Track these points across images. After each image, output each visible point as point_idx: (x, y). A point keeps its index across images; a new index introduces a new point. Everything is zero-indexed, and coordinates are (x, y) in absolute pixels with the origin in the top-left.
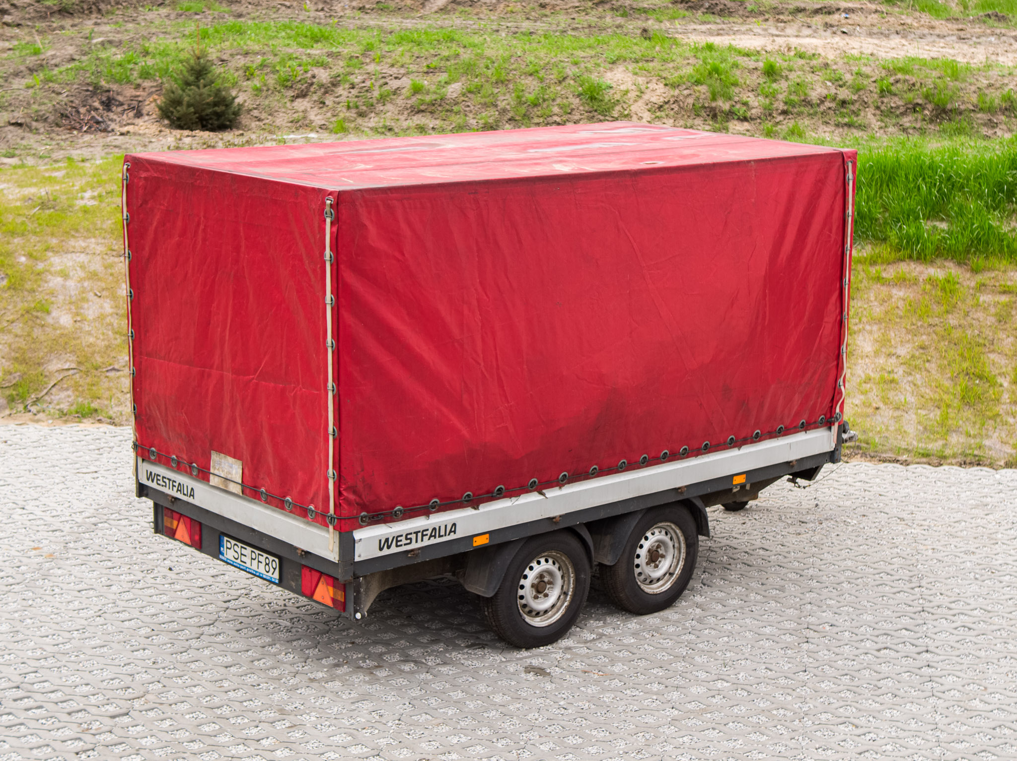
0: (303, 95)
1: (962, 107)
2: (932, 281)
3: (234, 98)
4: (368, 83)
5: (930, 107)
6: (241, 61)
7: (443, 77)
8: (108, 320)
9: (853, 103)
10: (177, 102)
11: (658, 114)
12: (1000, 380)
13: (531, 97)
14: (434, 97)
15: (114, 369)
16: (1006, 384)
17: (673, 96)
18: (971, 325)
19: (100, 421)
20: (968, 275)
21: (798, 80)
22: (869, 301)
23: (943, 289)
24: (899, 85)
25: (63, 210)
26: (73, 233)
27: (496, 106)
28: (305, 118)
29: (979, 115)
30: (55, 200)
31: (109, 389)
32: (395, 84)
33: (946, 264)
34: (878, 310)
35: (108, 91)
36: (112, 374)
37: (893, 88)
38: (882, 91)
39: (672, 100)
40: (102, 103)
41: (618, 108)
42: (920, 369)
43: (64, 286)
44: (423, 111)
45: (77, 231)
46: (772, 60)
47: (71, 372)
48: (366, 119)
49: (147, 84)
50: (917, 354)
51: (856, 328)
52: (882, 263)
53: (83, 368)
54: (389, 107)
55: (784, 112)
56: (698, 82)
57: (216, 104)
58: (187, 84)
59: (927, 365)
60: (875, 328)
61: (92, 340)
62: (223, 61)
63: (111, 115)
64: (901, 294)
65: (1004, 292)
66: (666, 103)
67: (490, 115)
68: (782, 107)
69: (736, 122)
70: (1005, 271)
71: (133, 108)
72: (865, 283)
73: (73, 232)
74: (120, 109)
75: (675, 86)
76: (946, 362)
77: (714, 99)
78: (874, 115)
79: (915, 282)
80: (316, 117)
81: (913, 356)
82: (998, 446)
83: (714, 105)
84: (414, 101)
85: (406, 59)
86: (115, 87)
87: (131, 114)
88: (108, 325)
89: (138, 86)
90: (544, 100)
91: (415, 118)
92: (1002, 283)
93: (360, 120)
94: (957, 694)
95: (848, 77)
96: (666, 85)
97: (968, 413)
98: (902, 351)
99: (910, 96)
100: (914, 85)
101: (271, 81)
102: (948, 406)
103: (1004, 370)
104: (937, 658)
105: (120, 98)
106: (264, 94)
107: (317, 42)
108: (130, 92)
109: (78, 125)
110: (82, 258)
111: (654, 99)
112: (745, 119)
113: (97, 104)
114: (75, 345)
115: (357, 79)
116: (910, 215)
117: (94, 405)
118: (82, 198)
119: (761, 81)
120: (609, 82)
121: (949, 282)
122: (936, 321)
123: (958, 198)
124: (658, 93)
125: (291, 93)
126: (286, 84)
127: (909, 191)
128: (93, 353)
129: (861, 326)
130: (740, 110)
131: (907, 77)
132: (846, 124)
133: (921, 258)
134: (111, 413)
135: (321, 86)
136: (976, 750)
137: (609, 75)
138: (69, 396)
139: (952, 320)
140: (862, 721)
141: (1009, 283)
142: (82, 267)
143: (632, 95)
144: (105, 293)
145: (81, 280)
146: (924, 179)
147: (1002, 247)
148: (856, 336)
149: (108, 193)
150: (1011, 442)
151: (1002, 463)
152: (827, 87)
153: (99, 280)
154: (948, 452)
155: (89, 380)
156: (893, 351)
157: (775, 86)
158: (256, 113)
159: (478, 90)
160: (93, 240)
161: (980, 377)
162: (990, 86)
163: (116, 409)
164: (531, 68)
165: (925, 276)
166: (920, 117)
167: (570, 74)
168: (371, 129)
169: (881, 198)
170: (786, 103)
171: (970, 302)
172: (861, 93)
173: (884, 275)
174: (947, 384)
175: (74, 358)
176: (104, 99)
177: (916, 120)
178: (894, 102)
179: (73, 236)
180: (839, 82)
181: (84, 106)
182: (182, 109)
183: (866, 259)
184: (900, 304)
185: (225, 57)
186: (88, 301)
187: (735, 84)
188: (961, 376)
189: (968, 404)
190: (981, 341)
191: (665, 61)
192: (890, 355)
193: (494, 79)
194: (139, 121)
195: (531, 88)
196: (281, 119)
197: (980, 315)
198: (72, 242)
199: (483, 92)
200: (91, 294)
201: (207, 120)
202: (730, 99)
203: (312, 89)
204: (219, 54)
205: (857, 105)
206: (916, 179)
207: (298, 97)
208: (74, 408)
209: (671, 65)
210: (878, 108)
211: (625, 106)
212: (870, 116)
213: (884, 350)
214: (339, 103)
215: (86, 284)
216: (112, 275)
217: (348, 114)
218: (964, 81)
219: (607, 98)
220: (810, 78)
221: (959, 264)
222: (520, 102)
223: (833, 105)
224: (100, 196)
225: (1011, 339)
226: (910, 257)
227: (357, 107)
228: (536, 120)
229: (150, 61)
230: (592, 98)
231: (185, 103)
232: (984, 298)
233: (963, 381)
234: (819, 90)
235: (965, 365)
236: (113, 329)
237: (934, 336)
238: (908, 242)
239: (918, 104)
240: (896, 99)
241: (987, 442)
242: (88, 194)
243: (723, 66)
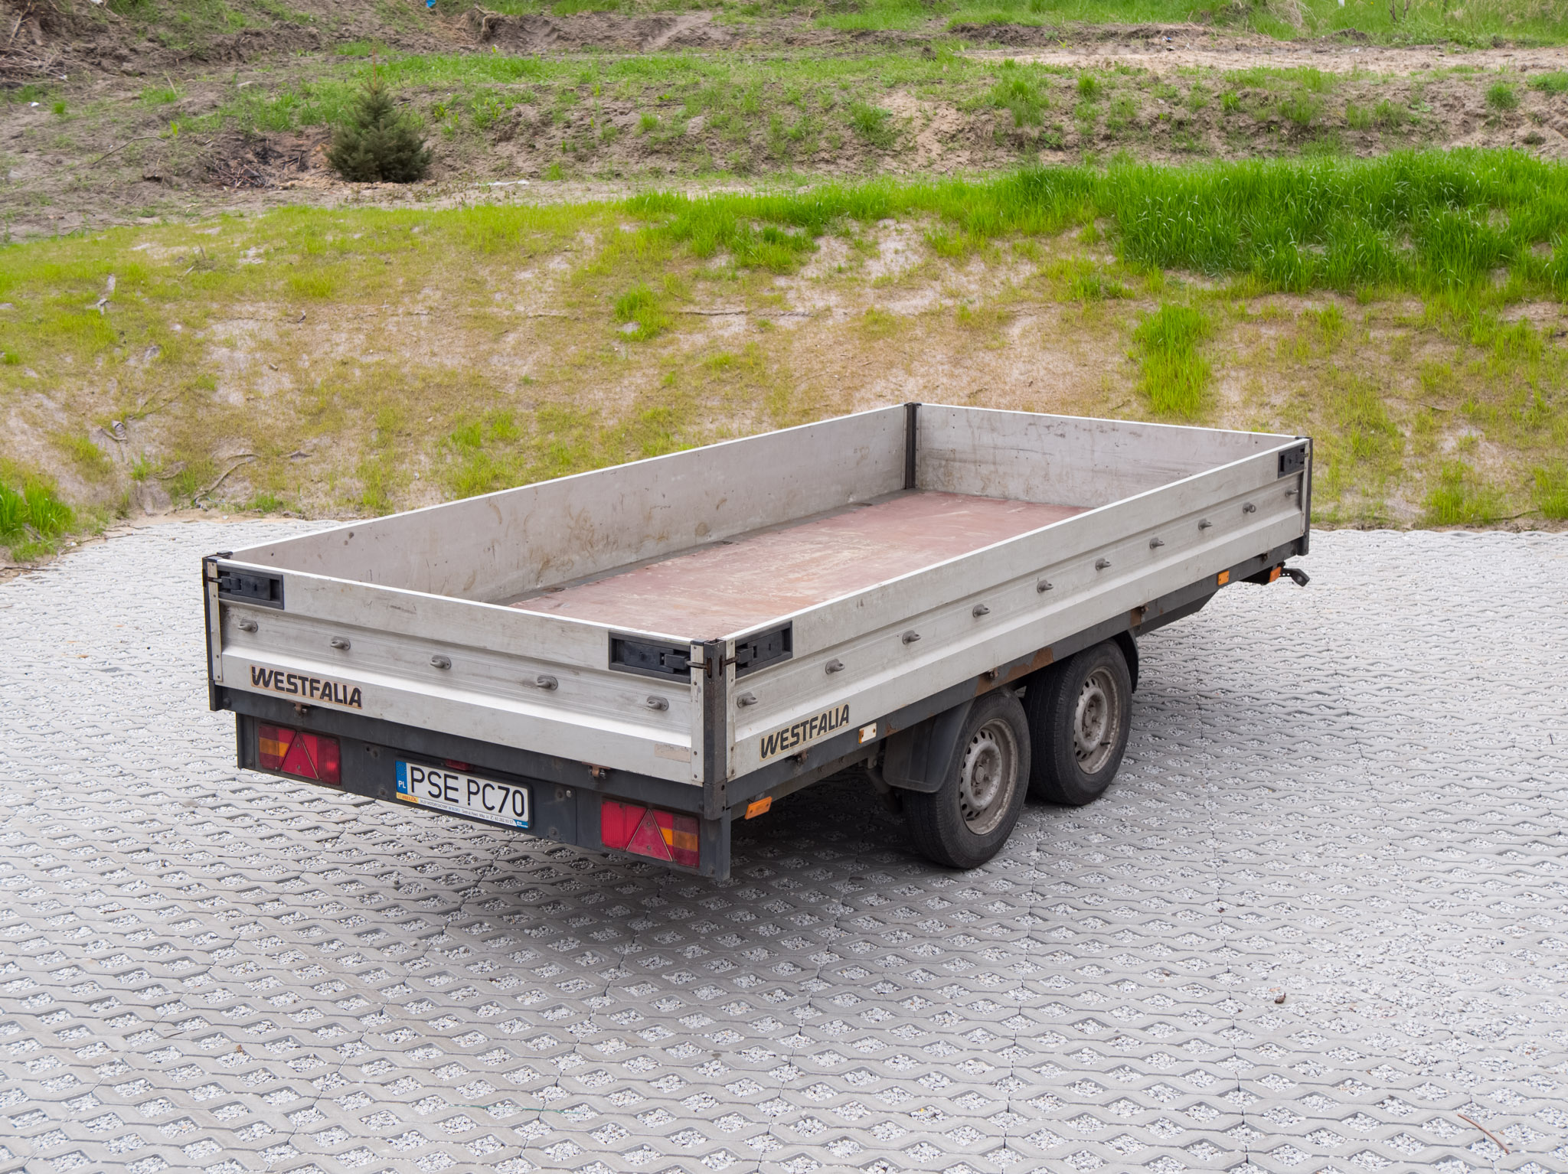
0: (507, 138)
1: (1328, 124)
2: (1309, 316)
3: (422, 142)
4: (587, 121)
5: (1288, 124)
6: (427, 100)
7: (680, 111)
8: (288, 397)
9: (1192, 123)
10: (350, 148)
11: (950, 145)
12: (1400, 429)
13: (791, 130)
14: (670, 134)
15: (300, 455)
16: (1408, 434)
17: (968, 123)
18: (1360, 366)
19: (286, 515)
20: (1354, 308)
21: (1123, 99)
22: (1232, 342)
23: (1324, 325)
24: (1248, 101)
25: (223, 270)
26: (237, 296)
27: (749, 142)
28: (510, 165)
29: (1349, 133)
30: (212, 259)
31: (295, 478)
32: (621, 120)
33: (1326, 295)
34: (1245, 354)
35: (264, 140)
36: (299, 461)
37: (1241, 104)
38: (1228, 108)
39: (967, 128)
40: (257, 154)
41: (900, 140)
42: (1301, 420)
43: (231, 359)
44: (657, 152)
45: (242, 294)
46: (1089, 75)
47: (247, 459)
48: (587, 164)
49: (311, 130)
50: (1296, 402)
51: (1218, 375)
52: (1247, 297)
53: (261, 455)
54: (615, 148)
55: (1107, 138)
56: (999, 105)
57: (400, 149)
58: (364, 125)
59: (1309, 415)
60: (1242, 374)
61: (270, 421)
62: (404, 100)
63: (269, 169)
64: (1272, 332)
65: (1400, 326)
66: (961, 131)
67: (741, 154)
68: (1104, 131)
69: (1047, 152)
70: (1399, 301)
71: (296, 160)
72: (1226, 322)
73: (239, 294)
74: (279, 162)
75: (969, 110)
76: (1332, 411)
77: (1019, 124)
78: (1219, 137)
79: (1288, 319)
80: (524, 163)
81: (1291, 405)
82: (1403, 506)
83: (1019, 131)
84: (645, 139)
85: (633, 91)
86: (270, 135)
87: (293, 167)
88: (289, 403)
89: (300, 134)
90: (808, 133)
91: (648, 160)
92: (1397, 315)
93: (579, 166)
94: (1392, 755)
95: (1184, 92)
96: (959, 110)
97: (1364, 469)
98: (1278, 400)
99: (1263, 112)
100: (1266, 99)
101: (466, 122)
102: (1339, 462)
103: (1405, 417)
104: (1360, 720)
105: (279, 149)
106: (459, 137)
107: (520, 76)
108: (290, 140)
109: (229, 181)
110: (251, 325)
111: (945, 127)
112: (1059, 148)
113: (250, 156)
114: (250, 428)
115: (574, 116)
116: (1280, 237)
117: (279, 497)
118: (245, 256)
119: (1077, 101)
120: (887, 109)
121: (1330, 316)
122: (1318, 362)
123: (1336, 216)
124: (949, 119)
125: (492, 136)
126: (486, 124)
127: (1275, 211)
128: (272, 437)
129: (1224, 373)
130: (1053, 137)
131: (1258, 90)
132: (1184, 150)
133: (1293, 289)
134: (300, 506)
135: (529, 125)
136: (1424, 809)
137: (887, 101)
138: (246, 488)
139: (1338, 362)
140: (1281, 784)
141: (1405, 315)
142: (252, 336)
143: (917, 123)
144: (282, 366)
145: (252, 351)
146: (1293, 195)
147: (1394, 272)
148: (1219, 385)
149: (277, 250)
150: (1419, 500)
151: (1409, 526)
152: (1159, 106)
153: (274, 350)
154: (1341, 515)
155: (270, 468)
156: (1266, 400)
157: (1094, 106)
158: (449, 161)
159: (724, 124)
160: (263, 304)
161: (1376, 427)
162: (1361, 97)
163: (305, 501)
164: (789, 96)
165: (1300, 311)
166: (1276, 138)
167: (838, 99)
168: (595, 175)
169: (1241, 219)
170: (1109, 126)
171: (1358, 339)
172: (1201, 111)
173: (1249, 311)
174: (1335, 436)
175: (250, 443)
176: (259, 150)
177: (1271, 141)
178: (1242, 120)
179: (238, 300)
180: (1173, 99)
181: (235, 158)
182: (359, 156)
183: (1226, 294)
184: (1272, 344)
185: (406, 96)
186: (262, 375)
187: (1045, 106)
188: (1353, 426)
189: (1363, 458)
190: (1375, 385)
191: (955, 82)
192: (1262, 405)
193: (744, 111)
194: (306, 176)
195: (791, 120)
196: (481, 167)
197: (1371, 354)
198: (237, 307)
199: (731, 126)
200: (266, 367)
201: (389, 170)
202: (1039, 124)
203: (518, 130)
204: (399, 93)
205: (1197, 126)
206: (1282, 197)
207: (500, 140)
208: (253, 501)
209: (963, 87)
210: (1223, 129)
211: (909, 137)
212: (1213, 139)
213: (1255, 399)
214: (552, 146)
215: (258, 355)
216: (289, 344)
217: (564, 159)
218: (1328, 92)
219: (886, 128)
220: (1137, 96)
221: (1342, 295)
222: (778, 136)
223: (1167, 127)
224: (267, 253)
225: (1411, 381)
226: (1281, 289)
227: (575, 150)
228: (799, 158)
229: (314, 104)
230: (869, 129)
231: (361, 148)
232: (1374, 334)
233: (1355, 432)
234: (1150, 109)
235: (1357, 413)
236: (295, 408)
237: (1316, 381)
238: (1277, 271)
239: (1273, 122)
240: (1246, 117)
241: (1389, 502)
242: (252, 252)
243: (1028, 85)
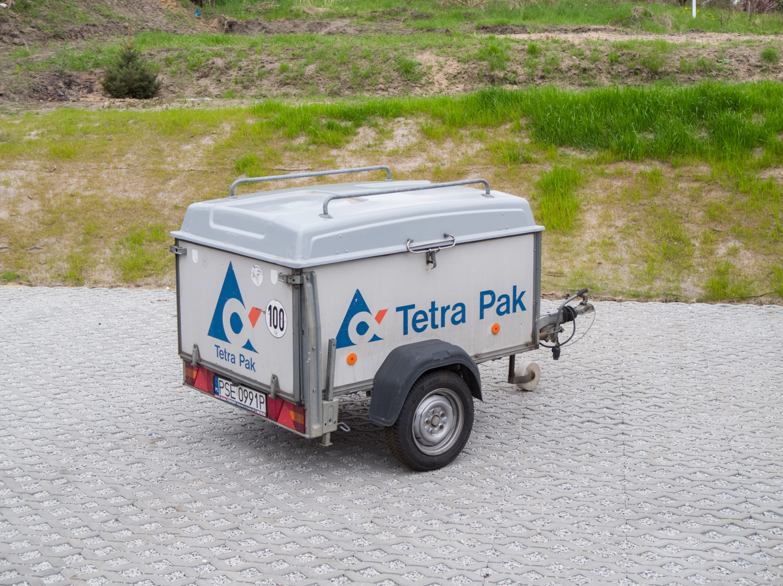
0: (205, 76)
1: (669, 70)
2: (642, 174)
4: (251, 67)
5: (646, 70)
6: (164, 55)
7: (303, 61)
8: (36, 214)
9: (591, 70)
10: (113, 79)
11: (453, 81)
12: (693, 241)
13: (363, 72)
14: (296, 74)
15: (36, 248)
16: (697, 244)
17: (464, 69)
19: (19, 284)
20: (669, 170)
21: (553, 56)
22: (595, 189)
23: (651, 180)
24: (624, 57)
25: (14, 143)
26: (18, 156)
27: (340, 79)
28: (206, 90)
29: (681, 76)
30: (8, 136)
31: (30, 262)
32: (269, 67)
33: (653, 162)
34: (602, 196)
36: (35, 251)
37: (620, 59)
38: (612, 61)
39: (463, 71)
40: (65, 84)
41: (425, 78)
42: (633, 235)
43: (5, 192)
44: (288, 84)
45: (21, 155)
46: (534, 43)
47: (4, 250)
48: (249, 90)
49: (97, 71)
50: (631, 225)
51: (585, 208)
52: (606, 163)
53: (13, 248)
54: (265, 82)
55: (542, 77)
56: (481, 59)
57: (141, 80)
58: (121, 67)
59: (638, 232)
60: (599, 208)
61: (22, 228)
62: (151, 55)
63: (71, 91)
64: (619, 184)
65: (696, 181)
66: (459, 73)
67: (334, 85)
68: (540, 73)
69: (508, 85)
70: (697, 166)
71: (87, 87)
72: (592, 177)
74: (77, 88)
75: (465, 62)
76: (652, 230)
77: (493, 70)
78: (607, 78)
79: (630, 175)
80: (214, 90)
81: (627, 227)
83: (492, 73)
84: (282, 77)
85: (279, 51)
86: (75, 73)
87: (85, 91)
88: (35, 218)
89: (91, 73)
90: (373, 74)
91: (282, 89)
92: (695, 174)
93: (244, 91)
95: (588, 53)
96: (459, 61)
97: (668, 265)
98: (620, 223)
99: (632, 63)
100: (634, 56)
101: (183, 67)
102: (654, 260)
103: (696, 234)
105: (78, 81)
106: (178, 75)
107: (220, 43)
108: (85, 76)
109: (45, 97)
110: (22, 173)
111: (450, 71)
112: (515, 83)
113: (61, 84)
114: (8, 232)
115: (244, 64)
116: (627, 128)
117: (18, 273)
118: (29, 135)
119: (527, 57)
120: (418, 61)
121: (655, 174)
122: (645, 201)
123: (662, 117)
124: (453, 67)
125: (197, 75)
126: (194, 68)
127: (626, 113)
128: (21, 238)
129: (589, 207)
130: (511, 77)
131: (630, 51)
132: (586, 84)
133: (633, 158)
134: (30, 278)
135: (219, 69)
137: (419, 56)
139: (657, 201)
141: (700, 174)
142: (21, 179)
143: (435, 69)
144: (35, 196)
145: (19, 188)
146: (637, 104)
147: (694, 149)
148: (585, 214)
150: (701, 285)
151: (694, 301)
152: (573, 60)
153: (33, 188)
154: (653, 293)
155: (17, 255)
156: (613, 223)
157: (536, 60)
159: (327, 69)
160: (32, 161)
161: (678, 240)
162: (689, 56)
164: (365, 54)
165: (637, 171)
166: (639, 77)
167: (392, 56)
168: (252, 97)
169: (605, 118)
170: (543, 71)
171: (670, 188)
172: (597, 63)
173: (607, 171)
174: (653, 245)
175: (7, 241)
177: (636, 80)
178: (621, 68)
179: (18, 159)
180: (581, 55)
181: (51, 85)
182: (117, 84)
183: (593, 161)
184: (619, 191)
185: (153, 53)
186: (22, 202)
187: (508, 60)
188: (664, 239)
189: (668, 259)
190: (679, 215)
192: (610, 226)
193: (339, 62)
195: (364, 67)
196: (189, 91)
197: (678, 197)
198: (16, 163)
199: (331, 69)
200: (25, 197)
202: (504, 69)
203: (212, 72)
204: (149, 51)
205: (594, 71)
207: (202, 77)
208: (3, 275)
209: (463, 49)
210: (609, 73)
211: (430, 76)
212: (603, 78)
213: (606, 223)
214: (230, 80)
215: (22, 190)
216: (42, 184)
217: (236, 87)
218: (671, 53)
219: (417, 71)
220: (561, 54)
221: (663, 162)
222: (356, 75)
223: (577, 72)
224: (43, 134)
225: (701, 213)
226: (626, 158)
227: (242, 83)
228: (367, 88)
229: (101, 57)
230: (407, 72)
231: (119, 79)
232: (681, 185)
233: (665, 243)
234: (567, 62)
236: (39, 221)
237: (643, 212)
238: (624, 148)
239: (638, 69)
240: (623, 66)
241: (682, 286)
242: (34, 133)
243: (500, 48)
